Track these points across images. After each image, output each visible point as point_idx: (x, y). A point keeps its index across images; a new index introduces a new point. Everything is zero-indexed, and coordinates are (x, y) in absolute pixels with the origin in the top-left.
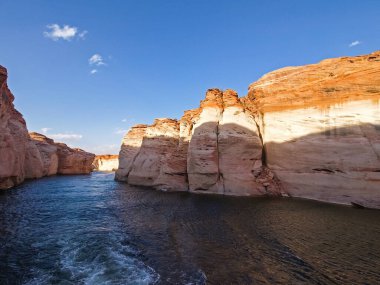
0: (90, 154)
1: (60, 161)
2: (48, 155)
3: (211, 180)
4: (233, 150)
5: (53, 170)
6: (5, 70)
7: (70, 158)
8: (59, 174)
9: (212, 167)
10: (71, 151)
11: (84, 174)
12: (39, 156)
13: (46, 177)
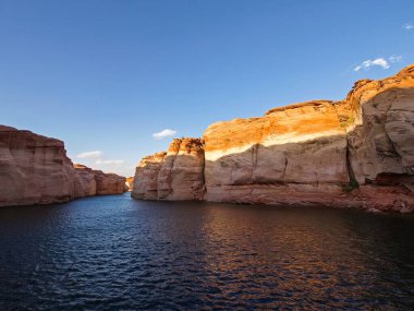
0: (122, 178)
1: (97, 185)
2: (88, 181)
3: (166, 193)
4: (178, 176)
5: (93, 192)
6: (62, 142)
7: (105, 182)
8: (97, 195)
9: (165, 186)
10: (106, 175)
11: (117, 194)
12: (81, 182)
13: (88, 196)
